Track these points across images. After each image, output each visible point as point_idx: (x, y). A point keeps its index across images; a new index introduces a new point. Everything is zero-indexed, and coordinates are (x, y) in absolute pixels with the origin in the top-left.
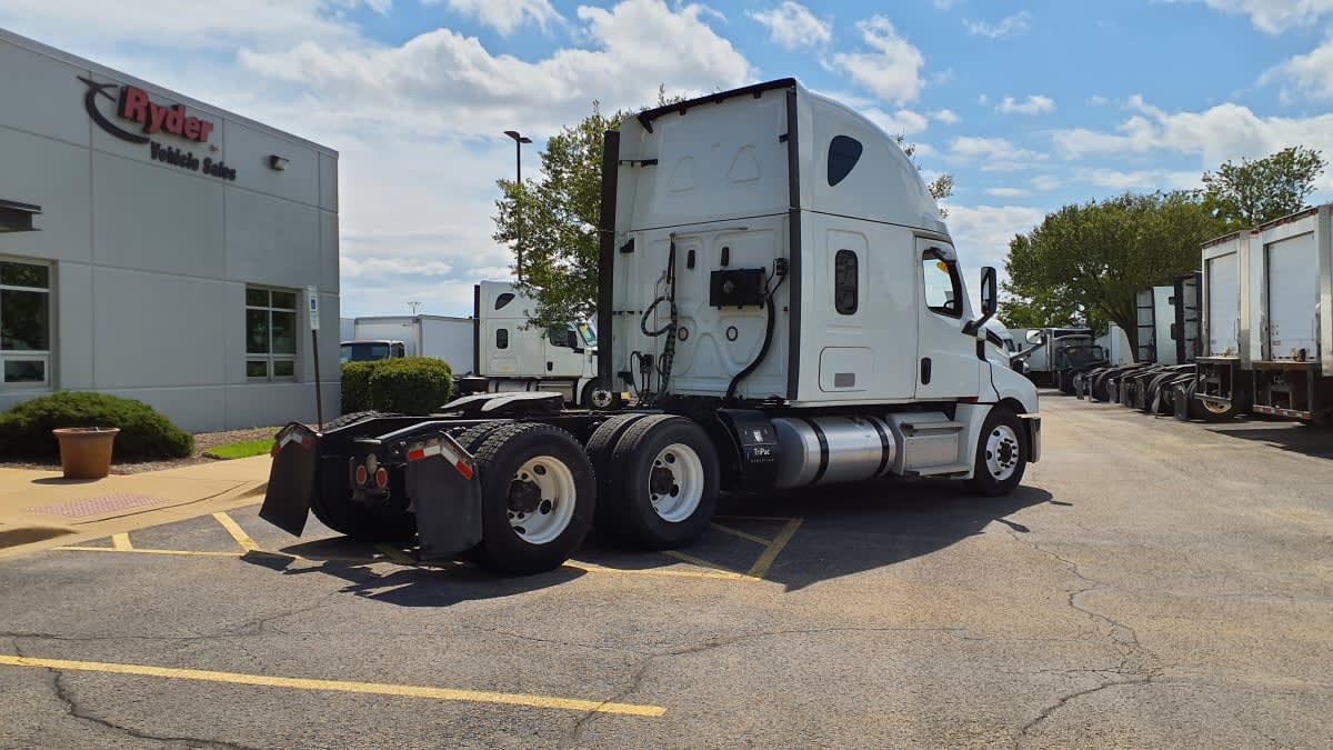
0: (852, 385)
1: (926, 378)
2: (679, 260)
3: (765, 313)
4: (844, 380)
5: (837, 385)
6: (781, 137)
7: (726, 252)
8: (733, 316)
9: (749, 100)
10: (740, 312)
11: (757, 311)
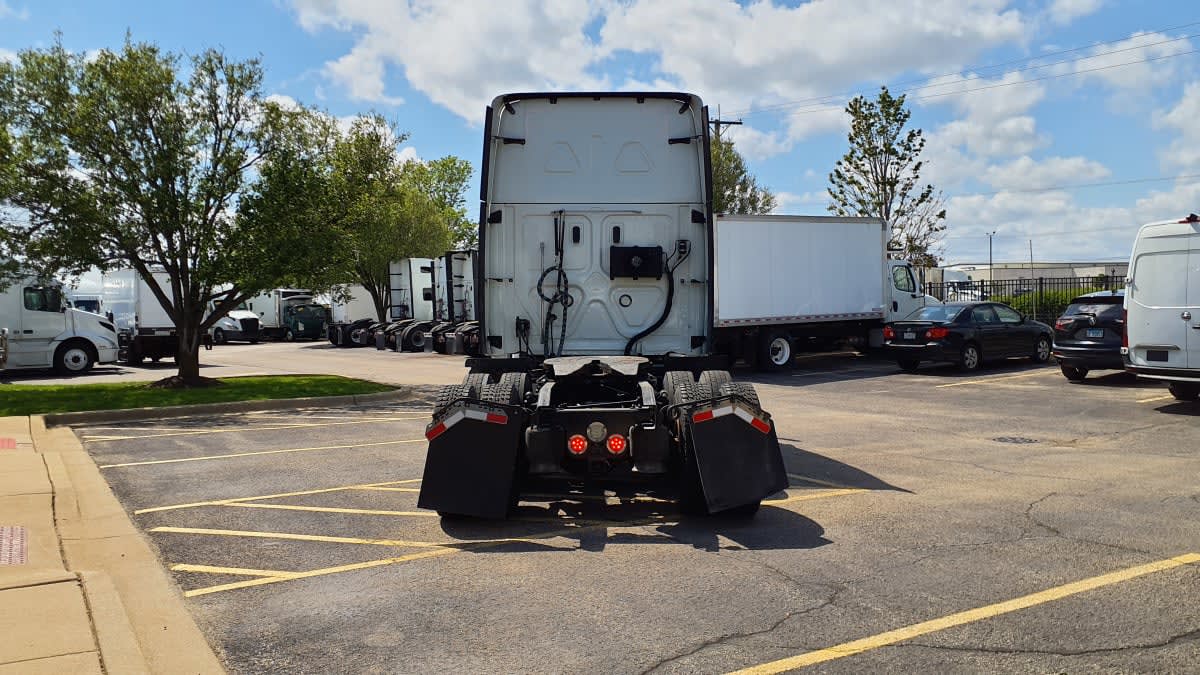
2: (564, 235)
3: (663, 283)
6: (670, 140)
7: (617, 231)
8: (625, 285)
9: (633, 104)
10: (635, 282)
11: (653, 282)
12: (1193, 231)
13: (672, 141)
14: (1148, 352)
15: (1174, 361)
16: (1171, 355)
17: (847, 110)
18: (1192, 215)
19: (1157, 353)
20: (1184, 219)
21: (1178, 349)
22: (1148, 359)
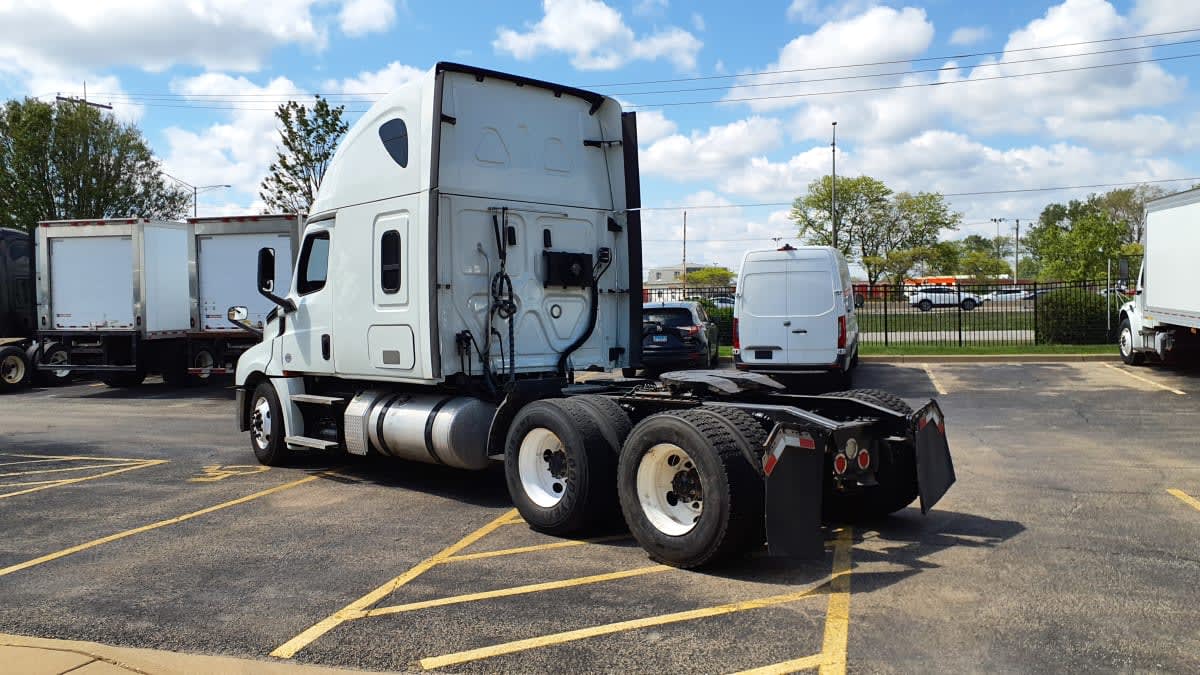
6: (585, 141)
7: (547, 234)
8: (556, 295)
10: (564, 292)
11: (579, 292)
12: (790, 257)
13: (588, 143)
14: (756, 353)
15: (777, 358)
16: (775, 353)
17: (277, 114)
18: (787, 245)
19: (764, 352)
20: (780, 248)
21: (780, 349)
22: (757, 357)
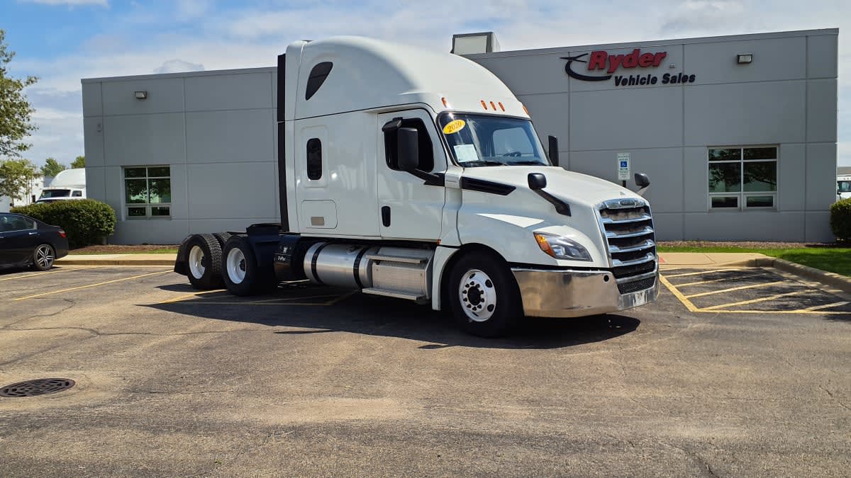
0: (323, 224)
1: (387, 221)
4: (317, 221)
5: (313, 224)
